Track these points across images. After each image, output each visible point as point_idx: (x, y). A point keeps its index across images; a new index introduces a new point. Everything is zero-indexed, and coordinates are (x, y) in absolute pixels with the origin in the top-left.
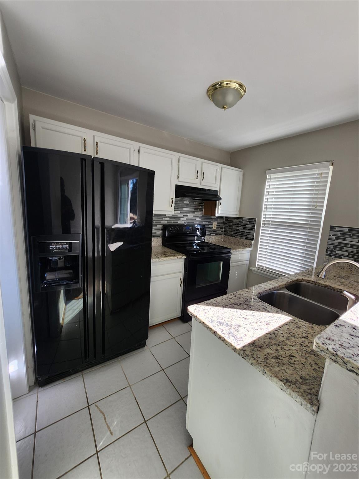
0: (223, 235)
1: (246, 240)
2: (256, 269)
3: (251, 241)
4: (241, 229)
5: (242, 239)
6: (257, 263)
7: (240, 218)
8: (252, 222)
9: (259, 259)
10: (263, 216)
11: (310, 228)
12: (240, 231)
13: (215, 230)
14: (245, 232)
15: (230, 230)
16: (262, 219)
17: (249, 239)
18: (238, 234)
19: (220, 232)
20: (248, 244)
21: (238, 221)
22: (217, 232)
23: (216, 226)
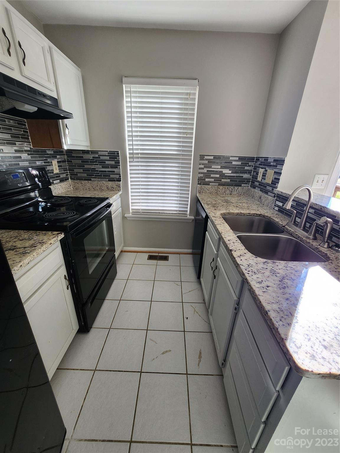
0: (70, 180)
1: (110, 183)
2: (131, 215)
3: (119, 183)
4: (99, 168)
5: (104, 182)
6: (131, 208)
7: (93, 152)
8: (114, 156)
9: (132, 203)
10: (127, 148)
11: (183, 159)
12: (98, 171)
13: (57, 174)
14: (106, 171)
15: (82, 171)
16: (128, 152)
17: (115, 181)
18: (95, 175)
19: (64, 175)
20: (115, 186)
21: (91, 157)
22: (62, 176)
23: (58, 168)
